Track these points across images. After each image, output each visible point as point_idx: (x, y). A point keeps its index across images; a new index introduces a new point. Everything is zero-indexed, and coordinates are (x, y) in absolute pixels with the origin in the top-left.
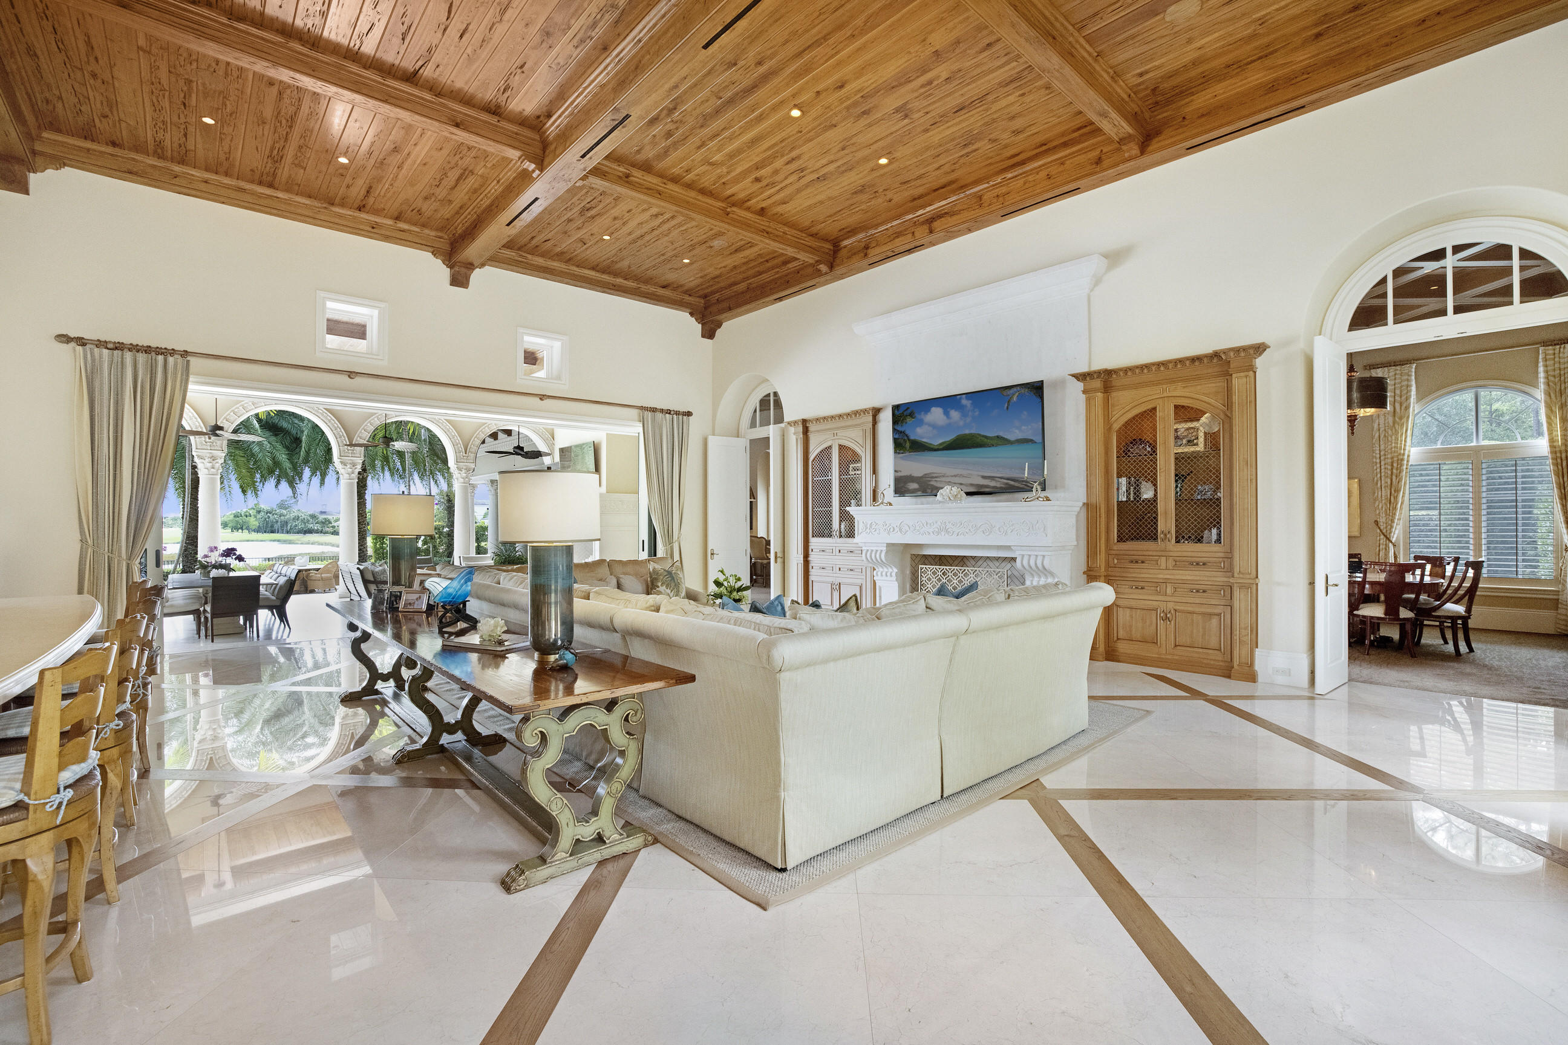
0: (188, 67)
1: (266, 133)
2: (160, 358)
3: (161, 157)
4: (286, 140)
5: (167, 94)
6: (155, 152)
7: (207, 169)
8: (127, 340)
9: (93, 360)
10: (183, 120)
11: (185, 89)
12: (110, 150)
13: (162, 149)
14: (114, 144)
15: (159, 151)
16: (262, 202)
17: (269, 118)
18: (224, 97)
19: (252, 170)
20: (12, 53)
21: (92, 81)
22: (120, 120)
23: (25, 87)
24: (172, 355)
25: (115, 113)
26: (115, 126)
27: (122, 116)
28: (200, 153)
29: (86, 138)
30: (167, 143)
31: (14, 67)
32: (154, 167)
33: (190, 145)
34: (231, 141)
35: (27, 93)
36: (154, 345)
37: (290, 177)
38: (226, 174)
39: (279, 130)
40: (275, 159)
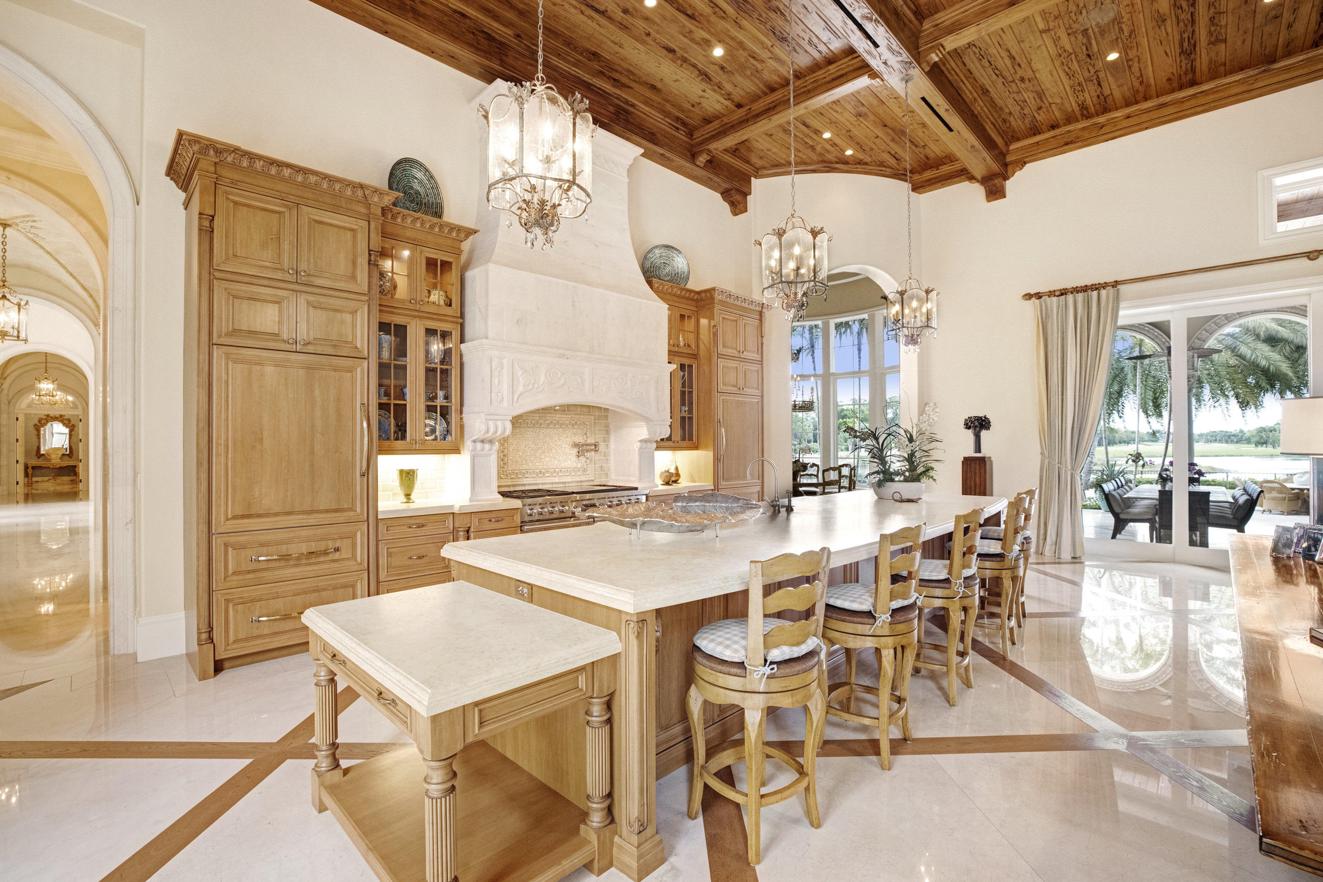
0: (1080, 18)
1: (1169, 30)
2: (1095, 293)
3: (1088, 117)
4: (1193, 22)
5: (1073, 56)
6: (1082, 115)
7: (1128, 104)
8: (1069, 285)
9: (1046, 308)
10: (1092, 71)
11: (1085, 41)
12: (1052, 133)
13: (1086, 109)
14: (1053, 127)
15: (1085, 112)
16: (1186, 105)
17: (1167, 12)
18: (1118, 24)
19: (1169, 79)
20: (975, 99)
21: (1023, 86)
22: (1050, 104)
23: (990, 120)
24: (1104, 288)
25: (1045, 101)
26: (1049, 112)
27: (1050, 100)
28: (1117, 94)
29: (1035, 135)
30: (1089, 101)
31: (979, 108)
32: (1084, 129)
33: (1107, 92)
34: (1139, 62)
35: (992, 123)
36: (1089, 284)
37: (1211, 62)
38: (1146, 99)
39: (1182, 16)
40: (1188, 51)
